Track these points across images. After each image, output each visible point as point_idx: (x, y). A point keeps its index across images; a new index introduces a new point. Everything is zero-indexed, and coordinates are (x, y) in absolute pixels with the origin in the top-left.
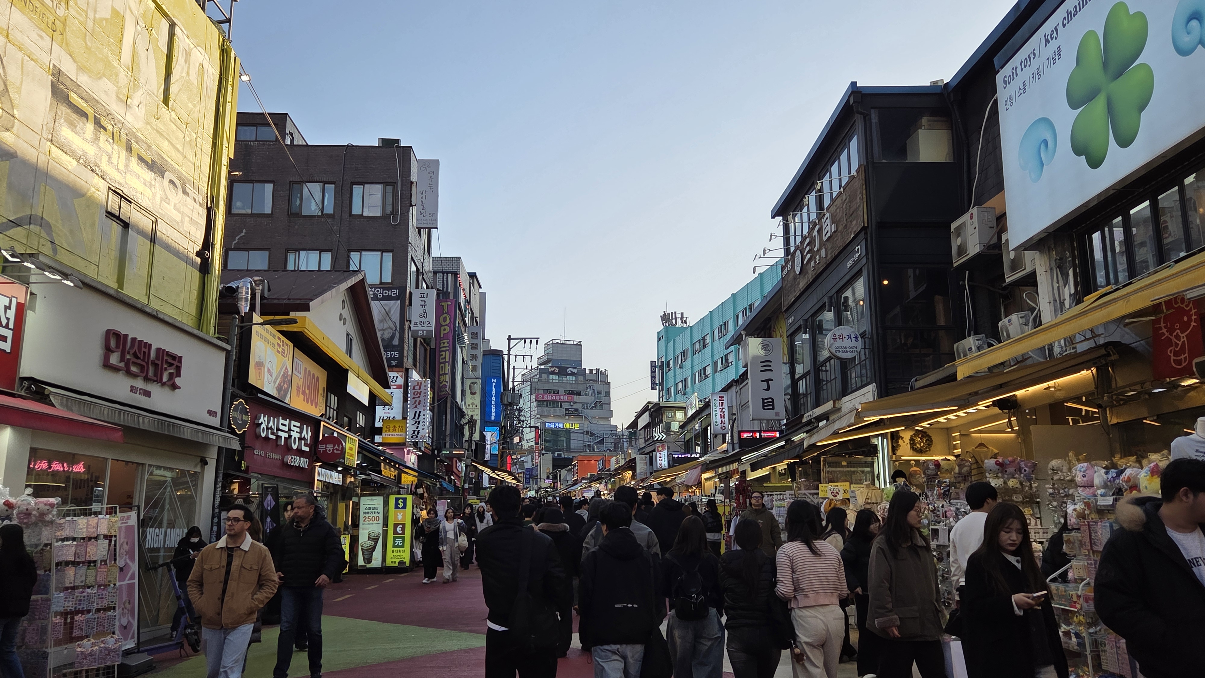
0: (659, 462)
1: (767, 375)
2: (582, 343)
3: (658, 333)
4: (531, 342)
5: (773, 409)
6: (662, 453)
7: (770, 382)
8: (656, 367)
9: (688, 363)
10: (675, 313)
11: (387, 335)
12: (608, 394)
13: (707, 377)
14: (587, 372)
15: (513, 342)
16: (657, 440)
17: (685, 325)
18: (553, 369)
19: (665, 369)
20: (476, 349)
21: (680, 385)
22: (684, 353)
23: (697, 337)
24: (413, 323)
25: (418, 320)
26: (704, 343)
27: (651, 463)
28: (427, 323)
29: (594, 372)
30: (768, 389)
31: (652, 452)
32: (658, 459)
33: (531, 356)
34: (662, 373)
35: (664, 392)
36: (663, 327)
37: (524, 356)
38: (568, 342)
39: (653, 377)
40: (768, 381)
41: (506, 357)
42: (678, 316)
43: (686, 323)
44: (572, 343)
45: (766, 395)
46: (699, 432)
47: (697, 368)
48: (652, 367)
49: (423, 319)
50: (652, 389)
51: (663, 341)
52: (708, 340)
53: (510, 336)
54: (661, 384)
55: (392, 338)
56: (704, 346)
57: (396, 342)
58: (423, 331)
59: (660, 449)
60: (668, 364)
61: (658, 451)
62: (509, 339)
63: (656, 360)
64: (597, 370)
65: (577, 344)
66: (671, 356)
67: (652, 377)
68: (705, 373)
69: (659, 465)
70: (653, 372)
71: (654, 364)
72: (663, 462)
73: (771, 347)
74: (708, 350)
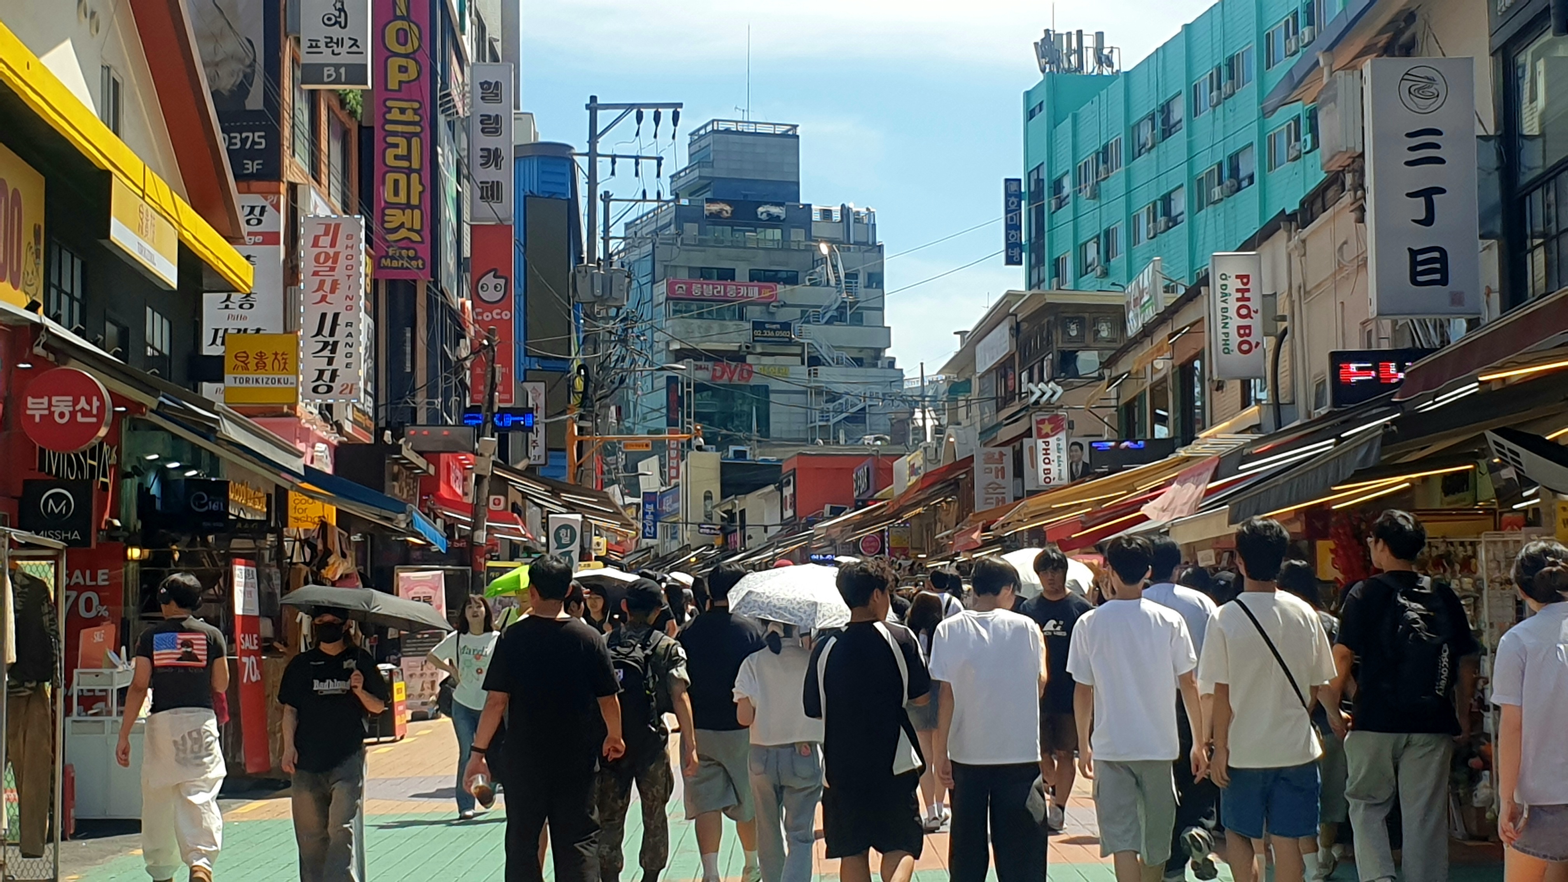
0: (1042, 466)
1: (1426, 176)
2: (799, 131)
3: (1028, 94)
4: (657, 118)
5: (1444, 281)
6: (1052, 441)
7: (1435, 197)
8: (1019, 196)
9: (1116, 181)
10: (1080, 33)
11: (227, 83)
12: (876, 280)
13: (1173, 221)
14: (816, 217)
15: (604, 118)
16: (1037, 402)
17: (1107, 71)
18: (715, 208)
19: (1049, 202)
20: (496, 131)
21: (1092, 252)
22: (1104, 154)
23: (1144, 105)
24: (305, 44)
25: (321, 33)
26: (1166, 121)
27: (1019, 472)
28: (348, 43)
29: (837, 216)
30: (1428, 221)
31: (1020, 437)
32: (1041, 457)
33: (659, 160)
34: (1040, 211)
35: (1046, 270)
36: (1041, 77)
37: (637, 158)
38: (761, 129)
39: (1012, 227)
40: (1428, 194)
41: (583, 162)
42: (1089, 42)
43: (1110, 64)
44: (770, 130)
45: (1424, 238)
46: (1164, 379)
47: (1144, 199)
48: (1008, 195)
49: (336, 32)
50: (1010, 261)
51: (1041, 117)
52: (1179, 111)
53: (593, 99)
54: (1037, 248)
55: (243, 89)
56: (1167, 133)
57: (255, 101)
58: (337, 67)
59: (1047, 428)
60: (1057, 186)
61: (1040, 436)
62: (593, 106)
63: (1022, 177)
64: (845, 211)
65: (784, 135)
66: (1064, 164)
67: (1008, 227)
68: (1167, 212)
69: (1042, 476)
70: (1012, 210)
71: (1013, 187)
72: (1054, 467)
73: (1440, 86)
74: (1179, 138)
